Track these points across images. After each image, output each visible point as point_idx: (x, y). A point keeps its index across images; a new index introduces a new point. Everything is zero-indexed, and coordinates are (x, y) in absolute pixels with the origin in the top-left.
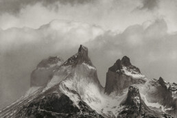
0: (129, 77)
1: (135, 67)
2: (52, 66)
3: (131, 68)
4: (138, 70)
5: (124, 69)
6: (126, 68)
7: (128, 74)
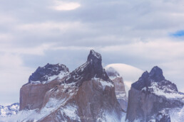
0: (160, 97)
1: (170, 83)
2: (52, 78)
3: (163, 84)
4: (174, 87)
5: (154, 85)
6: (156, 84)
7: (159, 93)
